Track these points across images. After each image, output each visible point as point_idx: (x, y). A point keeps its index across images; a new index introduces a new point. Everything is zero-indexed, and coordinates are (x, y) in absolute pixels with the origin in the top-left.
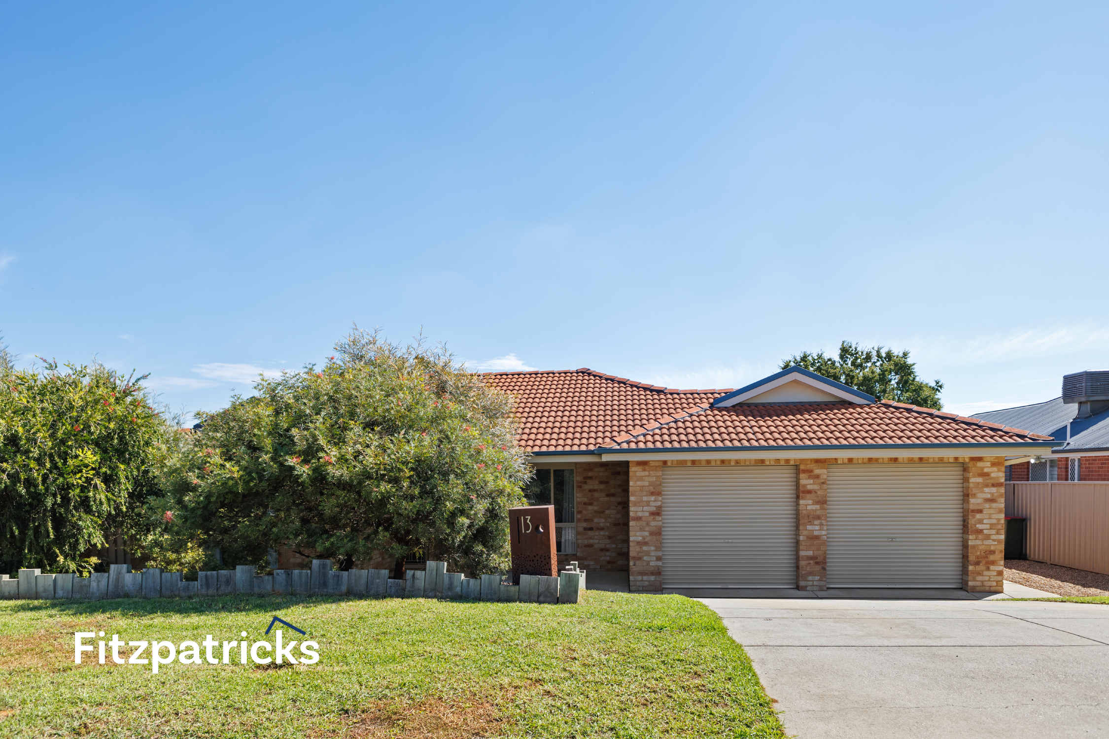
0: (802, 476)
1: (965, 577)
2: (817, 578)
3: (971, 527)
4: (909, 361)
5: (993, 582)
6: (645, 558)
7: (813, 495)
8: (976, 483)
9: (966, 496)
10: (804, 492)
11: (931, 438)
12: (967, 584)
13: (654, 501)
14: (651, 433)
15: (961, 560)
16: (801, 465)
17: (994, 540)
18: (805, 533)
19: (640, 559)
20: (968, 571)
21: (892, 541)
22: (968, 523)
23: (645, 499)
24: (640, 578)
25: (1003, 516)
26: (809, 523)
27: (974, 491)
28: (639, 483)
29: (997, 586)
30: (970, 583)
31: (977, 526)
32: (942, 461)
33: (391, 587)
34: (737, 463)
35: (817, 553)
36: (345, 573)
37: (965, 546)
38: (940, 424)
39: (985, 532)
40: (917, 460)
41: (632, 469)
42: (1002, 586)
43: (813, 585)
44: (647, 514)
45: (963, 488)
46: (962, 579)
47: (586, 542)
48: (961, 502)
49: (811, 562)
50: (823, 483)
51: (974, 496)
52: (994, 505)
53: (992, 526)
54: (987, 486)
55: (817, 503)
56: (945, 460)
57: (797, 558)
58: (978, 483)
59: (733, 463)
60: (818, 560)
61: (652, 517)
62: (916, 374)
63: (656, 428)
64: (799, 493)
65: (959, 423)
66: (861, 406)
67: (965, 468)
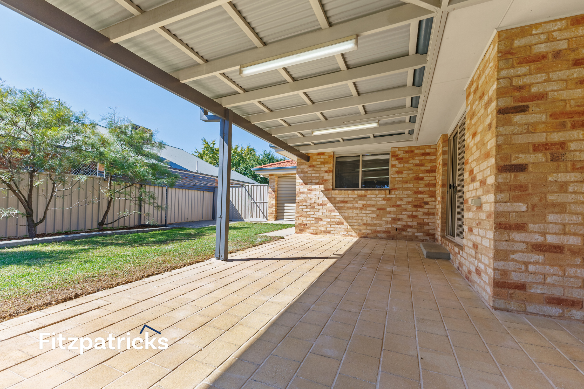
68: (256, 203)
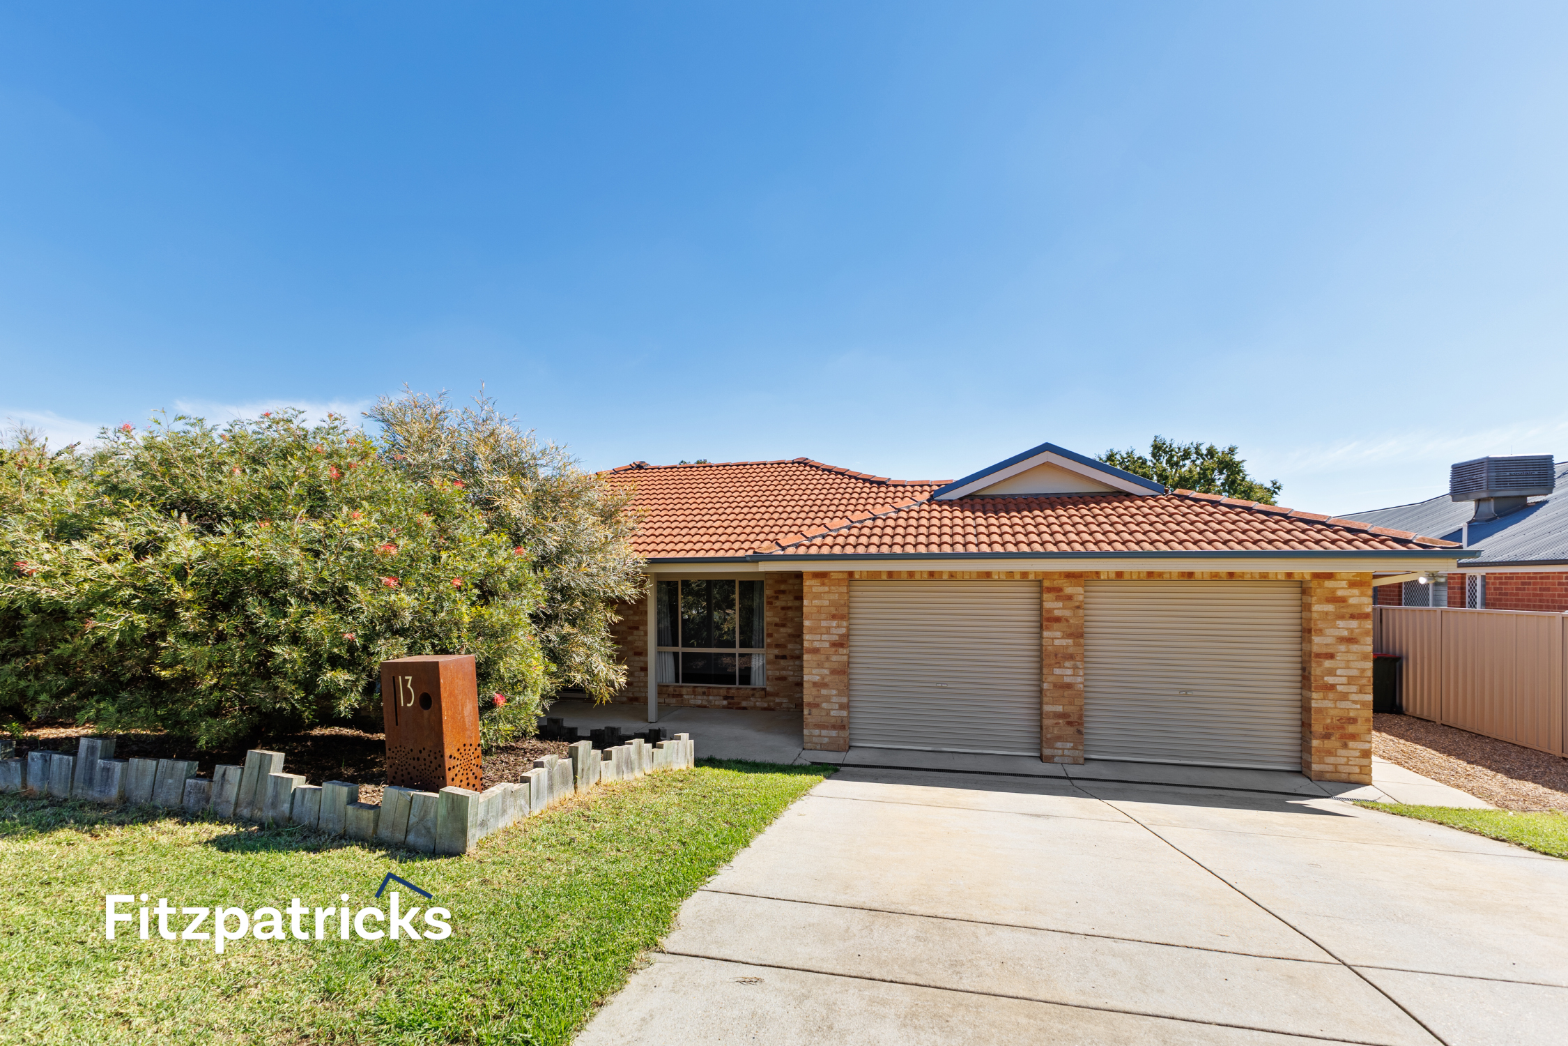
0: (1045, 596)
1: (1305, 756)
2: (1070, 745)
3: (1316, 681)
4: (1237, 458)
5: (1353, 767)
6: (824, 705)
7: (1062, 625)
8: (1323, 612)
9: (1306, 632)
10: (1049, 620)
11: (1245, 543)
12: (1309, 768)
13: (836, 627)
14: (834, 534)
15: (1299, 729)
16: (1045, 581)
17: (1355, 702)
18: (1051, 679)
19: (817, 706)
20: (1311, 747)
21: (1186, 695)
22: (1310, 673)
23: (824, 624)
24: (816, 732)
25: (1369, 665)
26: (1058, 665)
27: (1320, 625)
28: (816, 602)
29: (1360, 773)
30: (1315, 767)
31: (1326, 678)
32: (1265, 577)
33: (190, 793)
34: (952, 576)
35: (1069, 709)
36: (118, 766)
37: (1305, 708)
38: (1262, 522)
39: (1339, 688)
40: (1224, 576)
41: (807, 583)
42: (1369, 774)
43: (1063, 755)
44: (827, 645)
45: (1301, 618)
46: (1301, 758)
47: (777, 673)
48: (1299, 640)
49: (1061, 721)
50: (1078, 607)
51: (1320, 632)
52: (1354, 647)
53: (1351, 680)
54: (1342, 617)
55: (1069, 636)
56: (1270, 576)
57: (1041, 714)
58: (1327, 613)
59: (945, 577)
60: (1071, 719)
61: (834, 649)
62: (1246, 473)
63: (844, 527)
64: (1044, 621)
65: (1295, 521)
66: (1143, 499)
67: (1304, 589)
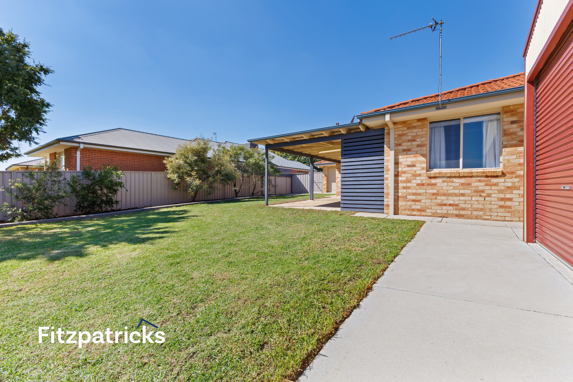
68: (316, 183)
